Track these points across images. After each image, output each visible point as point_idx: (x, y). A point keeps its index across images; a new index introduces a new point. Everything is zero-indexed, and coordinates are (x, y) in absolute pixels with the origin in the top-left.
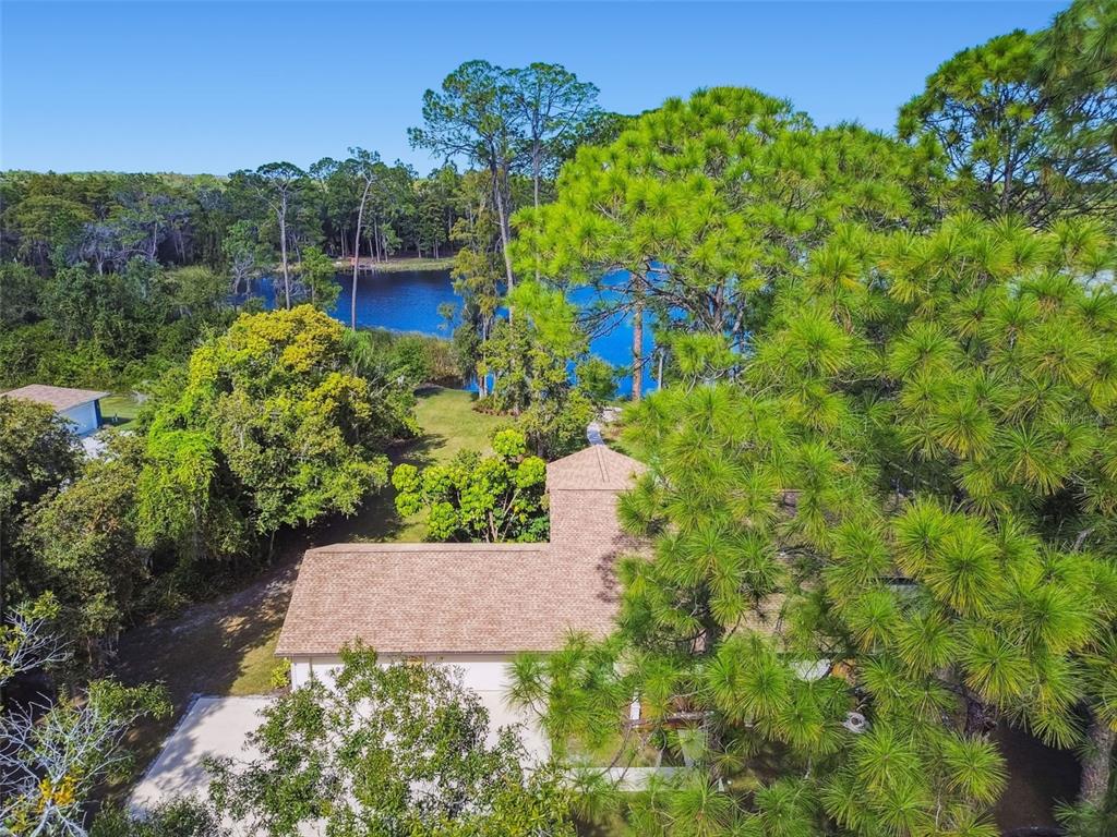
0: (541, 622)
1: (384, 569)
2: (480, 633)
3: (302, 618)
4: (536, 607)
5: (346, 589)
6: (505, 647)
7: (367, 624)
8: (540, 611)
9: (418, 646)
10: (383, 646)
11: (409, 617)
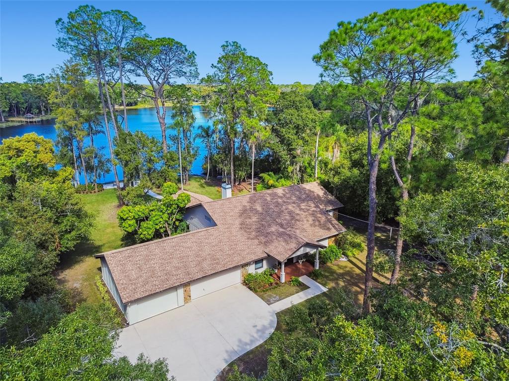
0: (234, 254)
1: (151, 252)
2: (213, 265)
3: (126, 284)
4: (228, 249)
5: (138, 265)
6: (226, 267)
7: (160, 277)
8: (231, 250)
9: (190, 278)
10: (174, 283)
11: (178, 268)
